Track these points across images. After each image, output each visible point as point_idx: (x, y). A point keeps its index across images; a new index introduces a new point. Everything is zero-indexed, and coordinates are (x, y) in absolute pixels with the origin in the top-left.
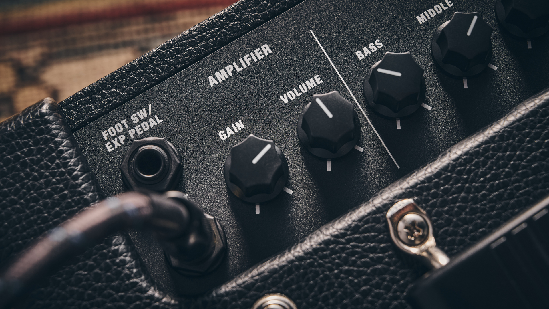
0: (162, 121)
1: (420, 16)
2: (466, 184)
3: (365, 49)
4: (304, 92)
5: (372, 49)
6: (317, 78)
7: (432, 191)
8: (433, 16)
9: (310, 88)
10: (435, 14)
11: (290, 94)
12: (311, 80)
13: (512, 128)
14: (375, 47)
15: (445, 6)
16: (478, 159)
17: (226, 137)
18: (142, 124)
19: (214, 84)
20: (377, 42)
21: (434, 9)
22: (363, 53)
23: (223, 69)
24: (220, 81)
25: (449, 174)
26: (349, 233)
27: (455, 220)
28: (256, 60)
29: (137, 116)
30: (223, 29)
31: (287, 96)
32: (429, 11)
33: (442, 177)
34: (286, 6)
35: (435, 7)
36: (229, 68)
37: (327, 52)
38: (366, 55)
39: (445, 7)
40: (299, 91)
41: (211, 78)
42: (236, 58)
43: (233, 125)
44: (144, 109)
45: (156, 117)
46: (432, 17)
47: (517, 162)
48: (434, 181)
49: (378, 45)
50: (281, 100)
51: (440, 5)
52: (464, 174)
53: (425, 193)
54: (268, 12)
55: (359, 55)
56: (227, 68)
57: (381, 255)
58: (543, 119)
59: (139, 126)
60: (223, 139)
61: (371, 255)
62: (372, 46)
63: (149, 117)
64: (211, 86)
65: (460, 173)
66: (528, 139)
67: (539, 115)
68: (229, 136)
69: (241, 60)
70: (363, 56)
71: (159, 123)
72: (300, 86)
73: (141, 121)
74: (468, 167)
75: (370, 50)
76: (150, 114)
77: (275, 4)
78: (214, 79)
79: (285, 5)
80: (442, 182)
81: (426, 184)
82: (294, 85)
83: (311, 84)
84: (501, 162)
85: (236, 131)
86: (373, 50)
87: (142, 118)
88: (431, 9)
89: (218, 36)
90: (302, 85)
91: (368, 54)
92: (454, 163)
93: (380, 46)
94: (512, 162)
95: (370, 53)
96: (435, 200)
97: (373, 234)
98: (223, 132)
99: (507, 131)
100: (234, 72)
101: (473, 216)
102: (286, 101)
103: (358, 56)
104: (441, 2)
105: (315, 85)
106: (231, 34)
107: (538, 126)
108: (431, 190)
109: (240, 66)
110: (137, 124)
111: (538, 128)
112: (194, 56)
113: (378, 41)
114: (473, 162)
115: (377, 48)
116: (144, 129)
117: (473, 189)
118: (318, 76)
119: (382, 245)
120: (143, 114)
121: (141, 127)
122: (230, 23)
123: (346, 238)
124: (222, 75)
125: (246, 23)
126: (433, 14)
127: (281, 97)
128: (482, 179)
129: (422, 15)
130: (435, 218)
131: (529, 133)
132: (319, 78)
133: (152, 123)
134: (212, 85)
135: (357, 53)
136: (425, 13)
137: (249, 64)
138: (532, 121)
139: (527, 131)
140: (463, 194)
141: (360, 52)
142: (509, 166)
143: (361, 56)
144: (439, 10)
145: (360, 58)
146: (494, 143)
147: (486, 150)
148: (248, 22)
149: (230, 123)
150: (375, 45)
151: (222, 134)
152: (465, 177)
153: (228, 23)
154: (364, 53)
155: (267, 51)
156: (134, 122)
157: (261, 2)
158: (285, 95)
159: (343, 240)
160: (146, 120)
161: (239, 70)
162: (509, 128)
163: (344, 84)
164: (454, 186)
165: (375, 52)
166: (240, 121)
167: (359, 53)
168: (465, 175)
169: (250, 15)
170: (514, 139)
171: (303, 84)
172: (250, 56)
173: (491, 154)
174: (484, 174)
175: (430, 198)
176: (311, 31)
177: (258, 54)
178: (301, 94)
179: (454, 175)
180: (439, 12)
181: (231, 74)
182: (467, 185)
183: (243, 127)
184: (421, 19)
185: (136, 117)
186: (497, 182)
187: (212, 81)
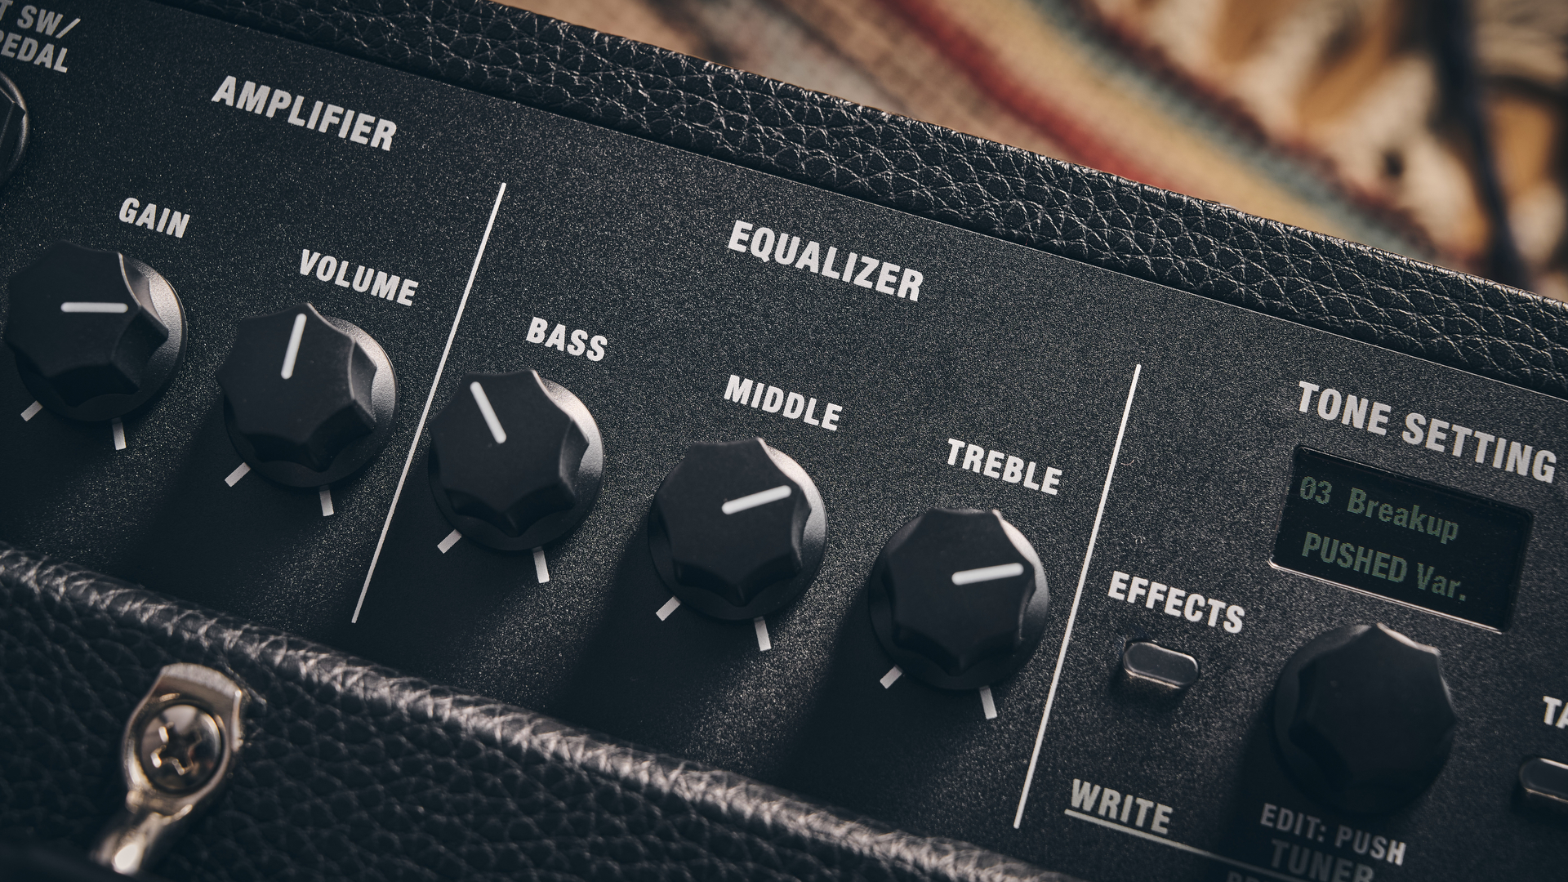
0: (65, 70)
1: (741, 381)
2: (382, 783)
3: (560, 329)
4: (356, 286)
5: (572, 344)
6: (410, 288)
7: (306, 723)
8: (766, 407)
9: (374, 293)
10: (775, 409)
11: (328, 264)
12: (395, 279)
13: (596, 784)
14: (582, 347)
15: (815, 416)
16: (460, 764)
17: (130, 220)
18: (28, 41)
19: (223, 101)
20: (600, 341)
21: (786, 397)
22: (548, 333)
23: (268, 89)
24: (240, 106)
25: (373, 728)
26: (76, 622)
27: (281, 822)
28: (343, 134)
29: (36, 17)
30: (356, 12)
31: (318, 262)
32: (772, 390)
33: (353, 718)
34: (516, 89)
35: (792, 396)
36: (282, 99)
37: (483, 259)
38: (549, 344)
39: (813, 417)
40: (349, 277)
41: (230, 81)
42: (313, 92)
43: (167, 211)
44: (60, 17)
45: (64, 51)
46: (764, 408)
47: (522, 857)
48: (331, 708)
49: (592, 350)
50: (299, 258)
51: (807, 402)
52: (401, 760)
53: (287, 710)
54: (471, 65)
55: (537, 330)
56: (278, 93)
57: (82, 727)
58: (676, 835)
59: (19, 38)
60: (122, 217)
61: (67, 709)
62: (580, 337)
63: (52, 39)
64: (214, 99)
65: (394, 750)
66: (600, 839)
67: (679, 819)
68: (139, 223)
69: (319, 105)
70: (539, 340)
71: (56, 68)
72: (361, 269)
73: (31, 32)
74: (421, 756)
75: (568, 341)
76: (59, 36)
77: (500, 64)
78: (232, 90)
79: (518, 85)
80: (342, 726)
81: (308, 697)
82: (356, 255)
83: (385, 286)
84: (493, 821)
85: (160, 229)
86: (573, 347)
87: (40, 29)
88: (780, 393)
89: (331, 17)
90: (366, 271)
91: (554, 346)
92: (407, 719)
93: (595, 354)
94: (514, 846)
95: (561, 348)
96: (290, 745)
97: (114, 673)
98: (136, 204)
99: (579, 776)
100: (283, 114)
101: (321, 858)
102: (305, 269)
103: (533, 329)
104: (817, 398)
105: (390, 298)
106: (357, 37)
107: (652, 837)
108: (305, 718)
109: (305, 114)
110: (19, 31)
111: (646, 843)
112: (249, 9)
113: (604, 341)
114: (441, 760)
115: (585, 352)
116: (21, 52)
117: (381, 808)
118: (415, 284)
119: (105, 713)
120: (49, 22)
121: (20, 43)
122: (381, 15)
123: (62, 625)
124: (254, 98)
125: (409, 46)
126: (772, 405)
127: (306, 252)
128: (421, 809)
129: (748, 383)
130: (251, 777)
131: (616, 831)
132: (412, 293)
133: (46, 58)
134: (216, 98)
135: (536, 321)
136: (761, 386)
137: (323, 129)
138: (651, 815)
139: (618, 822)
140: (352, 795)
141: (544, 324)
142: (501, 847)
143: (536, 335)
144: (793, 410)
145: (530, 338)
146: (524, 771)
147: (493, 765)
148: (414, 47)
149: (167, 201)
150: (587, 343)
151: (131, 206)
152: (397, 769)
153: (376, 11)
154: (549, 335)
155: (382, 140)
156: (20, 23)
157: (482, 34)
158: (316, 255)
159: (52, 625)
160: (43, 40)
161: (294, 119)
162: (589, 775)
163: (442, 353)
164: (357, 761)
165: (572, 357)
166: (187, 217)
167: (539, 326)
168: (398, 765)
169: (434, 38)
170: (572, 807)
171: (371, 272)
172: (342, 117)
173: (495, 785)
174: (434, 806)
175: (286, 731)
176: (504, 186)
177: (360, 127)
178: (346, 284)
179: (380, 742)
180: (787, 413)
181: (270, 114)
182: (381, 788)
183: (180, 234)
184: (737, 389)
185: (33, 15)
186: (442, 848)
187: (225, 92)
